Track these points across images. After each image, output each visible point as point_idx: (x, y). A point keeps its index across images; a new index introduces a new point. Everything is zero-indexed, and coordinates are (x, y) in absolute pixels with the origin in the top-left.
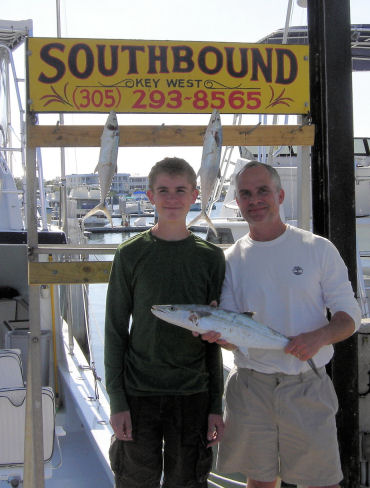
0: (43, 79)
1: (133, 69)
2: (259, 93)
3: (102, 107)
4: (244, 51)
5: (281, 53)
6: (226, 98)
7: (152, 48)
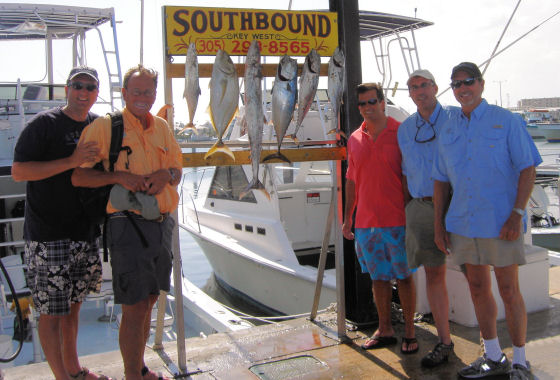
0: (176, 33)
1: (232, 27)
3: (213, 52)
4: (298, 16)
5: (321, 18)
6: (288, 46)
7: (243, 14)
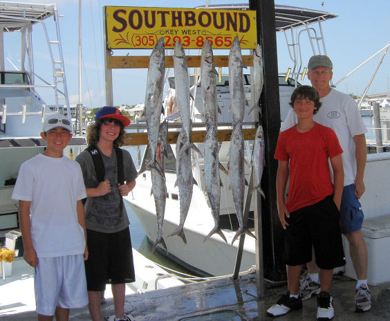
0: (115, 30)
1: (164, 24)
2: (230, 38)
4: (222, 14)
5: (241, 15)
6: (213, 40)
7: (173, 13)
